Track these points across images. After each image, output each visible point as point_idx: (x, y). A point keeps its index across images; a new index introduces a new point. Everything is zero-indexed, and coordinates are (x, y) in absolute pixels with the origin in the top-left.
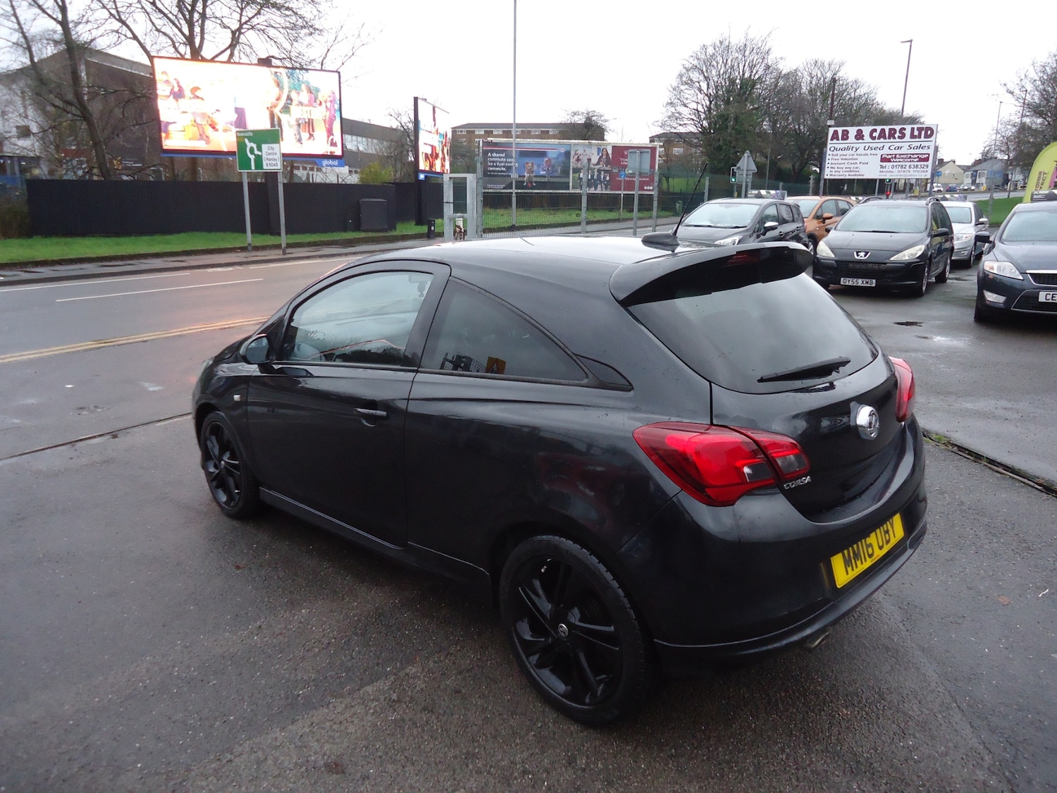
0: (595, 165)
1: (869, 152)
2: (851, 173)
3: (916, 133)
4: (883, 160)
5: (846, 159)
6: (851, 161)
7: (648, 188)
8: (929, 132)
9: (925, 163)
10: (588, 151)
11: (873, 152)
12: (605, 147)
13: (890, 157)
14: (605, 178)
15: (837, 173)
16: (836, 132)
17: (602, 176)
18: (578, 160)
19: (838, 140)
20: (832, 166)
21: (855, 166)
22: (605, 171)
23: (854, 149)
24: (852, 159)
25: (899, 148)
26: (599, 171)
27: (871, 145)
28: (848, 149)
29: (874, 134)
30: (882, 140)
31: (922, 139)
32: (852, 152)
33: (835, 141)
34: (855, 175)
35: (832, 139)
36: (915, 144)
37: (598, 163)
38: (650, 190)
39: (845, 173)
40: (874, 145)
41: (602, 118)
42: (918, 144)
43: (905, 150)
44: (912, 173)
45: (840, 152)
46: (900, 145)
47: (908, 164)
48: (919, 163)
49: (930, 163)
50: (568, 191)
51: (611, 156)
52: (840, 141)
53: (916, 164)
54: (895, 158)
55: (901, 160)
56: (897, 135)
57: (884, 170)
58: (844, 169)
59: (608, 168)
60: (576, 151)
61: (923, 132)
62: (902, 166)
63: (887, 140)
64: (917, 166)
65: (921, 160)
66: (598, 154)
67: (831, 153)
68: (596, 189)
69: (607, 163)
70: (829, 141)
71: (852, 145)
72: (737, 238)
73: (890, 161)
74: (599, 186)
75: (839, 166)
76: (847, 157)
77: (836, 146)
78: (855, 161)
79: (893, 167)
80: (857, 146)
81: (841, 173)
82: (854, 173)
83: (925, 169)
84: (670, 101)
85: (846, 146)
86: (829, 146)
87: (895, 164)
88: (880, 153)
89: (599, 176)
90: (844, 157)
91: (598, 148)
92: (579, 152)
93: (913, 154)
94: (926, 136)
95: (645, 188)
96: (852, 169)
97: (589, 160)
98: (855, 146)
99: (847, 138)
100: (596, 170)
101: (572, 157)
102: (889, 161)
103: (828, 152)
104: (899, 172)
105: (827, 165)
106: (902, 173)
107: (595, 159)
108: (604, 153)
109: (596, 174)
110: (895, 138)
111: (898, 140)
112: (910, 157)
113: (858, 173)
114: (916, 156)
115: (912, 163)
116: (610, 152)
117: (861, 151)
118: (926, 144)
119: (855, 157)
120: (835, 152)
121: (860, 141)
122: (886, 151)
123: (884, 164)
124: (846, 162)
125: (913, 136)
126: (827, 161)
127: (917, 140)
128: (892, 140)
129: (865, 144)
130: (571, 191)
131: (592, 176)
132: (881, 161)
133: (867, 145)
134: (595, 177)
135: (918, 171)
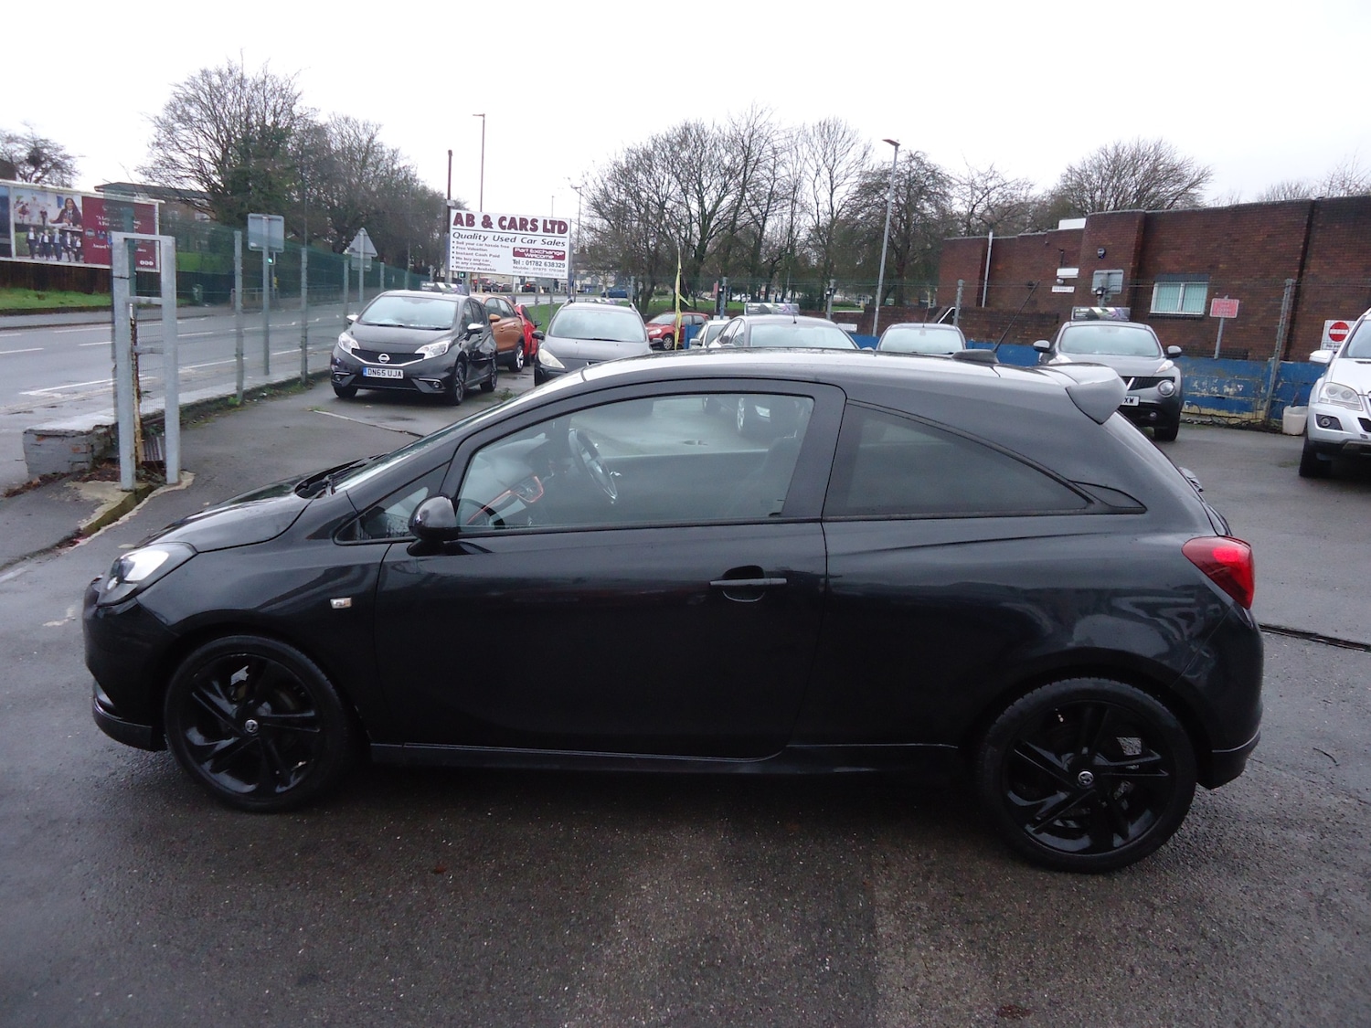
0: (55, 222)
1: (499, 243)
2: (481, 267)
3: (549, 226)
4: (516, 254)
5: (473, 249)
6: (479, 252)
7: (147, 263)
8: (563, 227)
9: (562, 262)
10: (40, 199)
11: (504, 243)
12: (70, 197)
13: (523, 251)
14: (73, 243)
15: (465, 265)
16: (459, 216)
17: (69, 241)
18: (23, 211)
19: (462, 225)
20: (458, 256)
21: (485, 258)
22: (73, 233)
23: (482, 238)
24: (480, 249)
25: (532, 242)
26: (63, 232)
27: (502, 235)
28: (474, 237)
29: (504, 223)
30: (513, 230)
31: (556, 234)
32: (480, 242)
33: (459, 226)
34: (486, 269)
35: (455, 224)
36: (548, 239)
37: (59, 220)
38: (149, 266)
39: (474, 266)
40: (505, 236)
41: (61, 153)
42: (552, 239)
43: (538, 245)
44: (548, 271)
45: (466, 240)
46: (533, 238)
47: (543, 261)
48: (555, 261)
49: (566, 261)
50: (8, 259)
51: (81, 211)
52: (465, 227)
53: (552, 261)
54: (529, 252)
55: (536, 256)
56: (529, 226)
57: (518, 266)
58: (472, 261)
59: (78, 229)
60: (19, 198)
61: (556, 227)
62: (537, 263)
63: (519, 231)
64: (553, 264)
65: (556, 258)
66: (59, 206)
67: (456, 240)
68: (59, 258)
69: (76, 220)
70: (452, 226)
71: (480, 234)
72: (446, 343)
73: (524, 256)
74: (64, 255)
75: (467, 257)
76: (475, 247)
77: (461, 232)
78: (484, 253)
79: (527, 263)
80: (485, 234)
81: (469, 266)
82: (484, 267)
83: (562, 269)
84: (156, 140)
85: (472, 233)
86: (452, 231)
87: (530, 260)
88: (512, 245)
89: (63, 239)
90: (471, 246)
91: (58, 197)
92: (25, 200)
93: (548, 250)
94: (560, 232)
95: (142, 262)
96: (481, 262)
97: (44, 214)
98: (483, 234)
99: (473, 224)
100: (57, 230)
101: (12, 206)
102: (522, 255)
103: (452, 239)
104: (534, 269)
105: (452, 255)
106: (538, 271)
107: (54, 213)
108: (70, 205)
109: (57, 236)
110: (526, 230)
111: (530, 232)
112: (545, 254)
113: (488, 267)
114: (551, 253)
115: (548, 261)
116: (79, 204)
117: (489, 241)
118: (561, 240)
119: (484, 247)
120: (460, 240)
121: (488, 229)
122: (518, 244)
123: (517, 259)
124: (474, 252)
125: (545, 230)
126: (452, 250)
127: (551, 234)
128: (524, 232)
129: (494, 234)
130: (15, 259)
131: (51, 239)
132: (514, 255)
133: (497, 235)
134: (57, 241)
135: (555, 270)
